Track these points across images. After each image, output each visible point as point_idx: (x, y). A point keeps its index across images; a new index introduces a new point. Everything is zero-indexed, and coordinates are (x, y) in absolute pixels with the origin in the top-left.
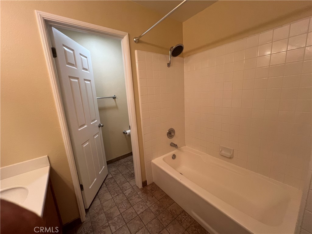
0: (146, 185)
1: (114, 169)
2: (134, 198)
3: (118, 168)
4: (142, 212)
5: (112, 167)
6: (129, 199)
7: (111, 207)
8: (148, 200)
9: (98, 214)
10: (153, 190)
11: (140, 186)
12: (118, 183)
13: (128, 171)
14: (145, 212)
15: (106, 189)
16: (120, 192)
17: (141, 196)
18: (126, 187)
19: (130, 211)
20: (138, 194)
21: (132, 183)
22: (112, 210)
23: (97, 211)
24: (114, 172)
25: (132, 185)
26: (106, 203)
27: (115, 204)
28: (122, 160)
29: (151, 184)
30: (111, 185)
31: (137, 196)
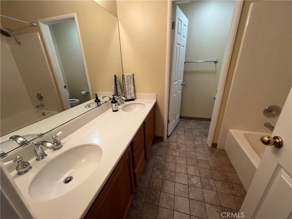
0: (215, 147)
1: (195, 125)
2: (200, 148)
3: (199, 125)
4: (201, 160)
5: (194, 123)
6: (196, 147)
7: (182, 144)
8: (211, 156)
9: (173, 142)
10: (220, 154)
11: (210, 145)
12: (193, 134)
13: (206, 131)
14: (203, 161)
15: (184, 133)
16: (192, 140)
17: (206, 151)
18: (198, 140)
19: (192, 153)
20: (204, 148)
21: (204, 140)
22: (181, 146)
23: (173, 141)
24: (194, 126)
25: (203, 141)
26: (180, 140)
27: (185, 144)
28: (205, 121)
29: (220, 149)
30: (187, 133)
31: (204, 149)
